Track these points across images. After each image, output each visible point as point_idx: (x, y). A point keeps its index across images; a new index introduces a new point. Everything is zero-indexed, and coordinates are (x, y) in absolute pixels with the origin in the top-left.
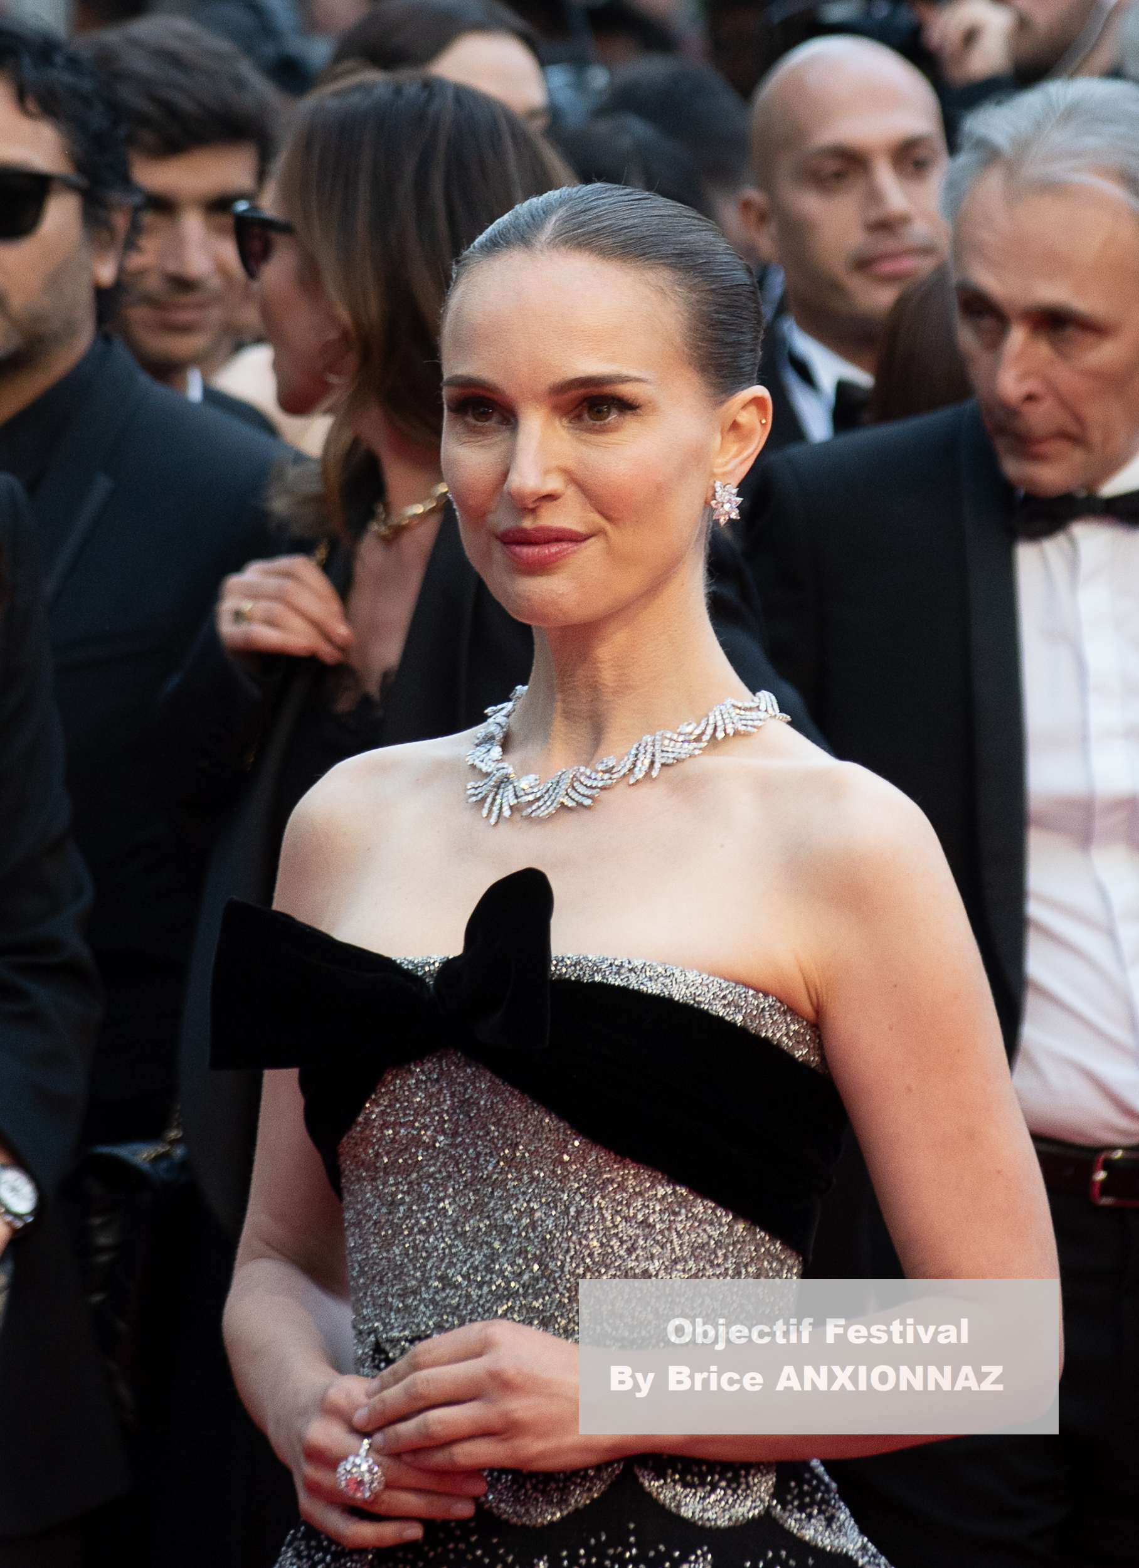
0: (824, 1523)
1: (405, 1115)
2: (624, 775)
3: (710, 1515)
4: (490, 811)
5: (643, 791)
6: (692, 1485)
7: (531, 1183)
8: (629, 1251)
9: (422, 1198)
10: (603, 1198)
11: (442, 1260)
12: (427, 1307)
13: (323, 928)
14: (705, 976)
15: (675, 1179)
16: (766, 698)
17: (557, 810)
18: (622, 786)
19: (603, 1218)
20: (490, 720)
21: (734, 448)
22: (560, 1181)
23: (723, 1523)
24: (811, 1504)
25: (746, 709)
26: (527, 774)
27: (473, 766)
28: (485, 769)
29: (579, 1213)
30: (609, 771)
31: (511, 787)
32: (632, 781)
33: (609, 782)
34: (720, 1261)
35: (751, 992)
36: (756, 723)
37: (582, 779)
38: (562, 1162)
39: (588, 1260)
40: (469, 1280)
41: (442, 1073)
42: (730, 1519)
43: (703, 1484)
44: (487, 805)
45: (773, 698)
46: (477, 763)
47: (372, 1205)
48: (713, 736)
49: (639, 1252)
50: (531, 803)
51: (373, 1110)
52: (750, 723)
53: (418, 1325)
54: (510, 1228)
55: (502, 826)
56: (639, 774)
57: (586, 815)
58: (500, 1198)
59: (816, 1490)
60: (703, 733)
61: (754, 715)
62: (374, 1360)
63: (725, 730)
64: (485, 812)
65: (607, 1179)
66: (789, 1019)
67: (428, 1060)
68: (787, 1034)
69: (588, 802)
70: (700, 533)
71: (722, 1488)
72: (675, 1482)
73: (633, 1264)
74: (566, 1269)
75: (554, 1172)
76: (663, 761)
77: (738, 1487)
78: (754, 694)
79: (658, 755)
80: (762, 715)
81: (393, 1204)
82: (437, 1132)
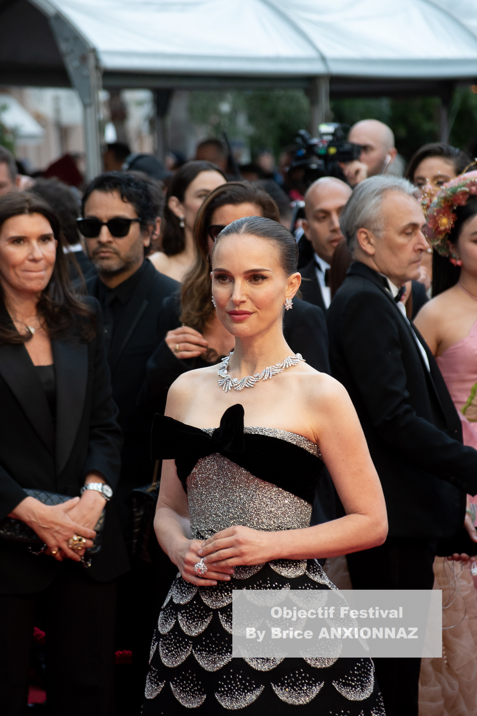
0: (320, 577)
1: (205, 471)
2: (262, 378)
3: (289, 575)
4: (225, 388)
5: (267, 383)
6: (285, 567)
7: (240, 488)
8: (266, 506)
9: (210, 493)
10: (259, 492)
11: (215, 509)
12: (211, 522)
13: (180, 421)
14: (285, 432)
15: (279, 486)
16: (299, 355)
17: (244, 388)
18: (261, 381)
19: (259, 497)
20: (223, 362)
21: (291, 289)
22: (247, 488)
23: (293, 576)
24: (316, 572)
25: (294, 359)
26: (235, 378)
27: (220, 375)
28: (223, 376)
29: (253, 496)
30: (258, 377)
31: (230, 381)
32: (264, 380)
33: (258, 380)
34: (291, 508)
35: (298, 436)
36: (297, 363)
37: (250, 379)
38: (248, 483)
39: (255, 508)
40: (223, 514)
41: (214, 459)
42: (295, 576)
43: (287, 566)
44: (224, 387)
45: (301, 355)
46: (221, 374)
47: (196, 495)
48: (286, 367)
49: (269, 506)
50: (236, 386)
51: (195, 470)
52: (295, 363)
53: (209, 527)
54: (234, 500)
55: (228, 392)
56: (266, 378)
57: (252, 389)
58: (231, 492)
59: (317, 568)
60: (283, 366)
61: (296, 360)
62: (197, 536)
63: (289, 365)
64: (224, 389)
65: (260, 486)
66: (308, 442)
67: (211, 456)
68: (308, 447)
69: (252, 386)
70: (282, 312)
71: (292, 568)
72: (279, 566)
73: (267, 509)
74: (249, 511)
75: (246, 485)
76: (272, 374)
77: (297, 567)
78: (296, 354)
79: (271, 372)
80: (299, 360)
81: (202, 495)
82: (213, 475)
